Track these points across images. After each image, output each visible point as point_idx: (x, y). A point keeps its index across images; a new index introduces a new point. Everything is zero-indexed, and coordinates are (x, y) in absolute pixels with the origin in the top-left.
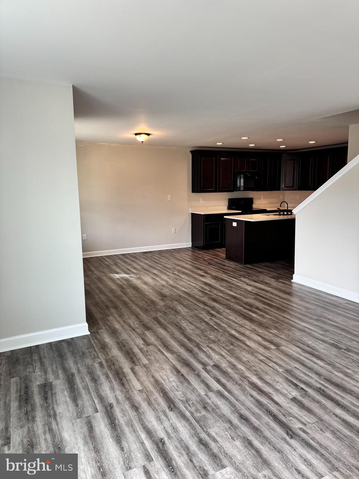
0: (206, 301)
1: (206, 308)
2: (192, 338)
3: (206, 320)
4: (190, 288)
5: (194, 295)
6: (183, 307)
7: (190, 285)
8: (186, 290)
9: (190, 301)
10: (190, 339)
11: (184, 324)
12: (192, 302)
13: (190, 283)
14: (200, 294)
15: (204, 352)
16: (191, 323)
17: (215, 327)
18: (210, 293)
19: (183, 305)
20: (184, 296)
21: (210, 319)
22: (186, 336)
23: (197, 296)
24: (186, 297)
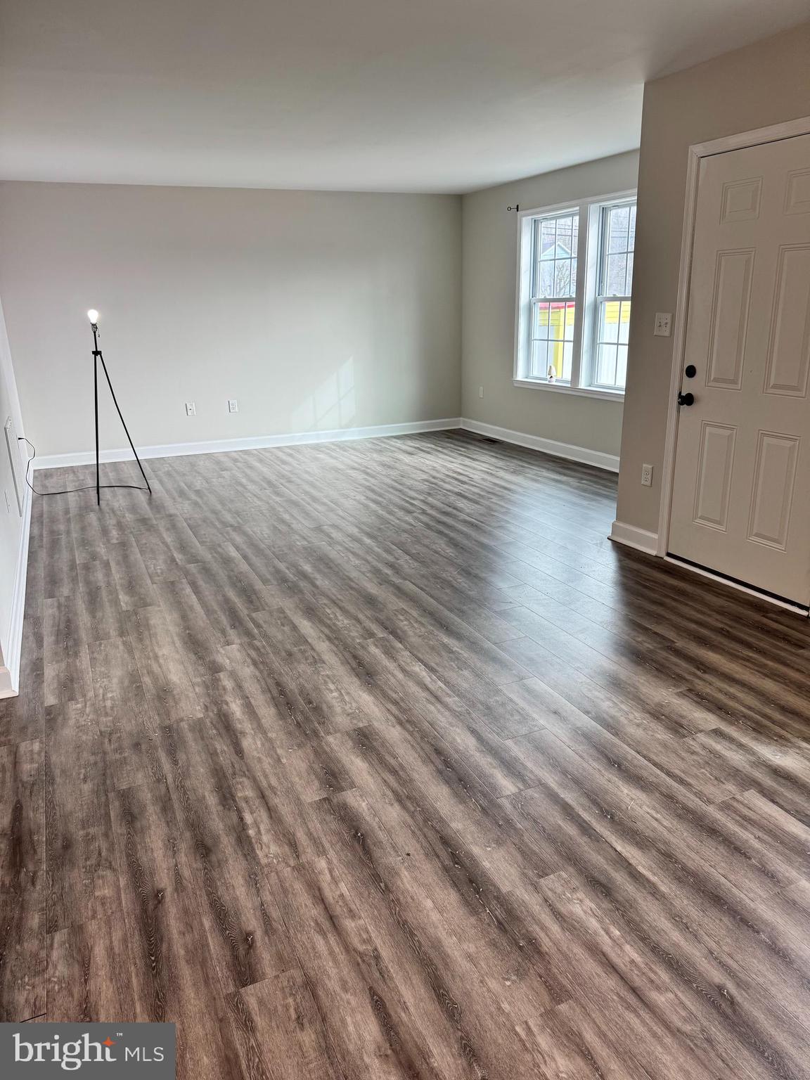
0: (393, 599)
1: (397, 580)
2: (436, 534)
3: (408, 557)
4: (433, 648)
5: (423, 620)
6: (454, 583)
7: (432, 670)
8: (446, 640)
9: (436, 599)
10: (440, 533)
11: (450, 551)
12: (432, 596)
13: (427, 680)
14: (403, 624)
15: (422, 522)
16: (436, 552)
17: (394, 547)
18: (374, 628)
19: (453, 586)
20: (452, 615)
21: (398, 559)
22: (446, 535)
23: (416, 616)
24: (447, 613)
